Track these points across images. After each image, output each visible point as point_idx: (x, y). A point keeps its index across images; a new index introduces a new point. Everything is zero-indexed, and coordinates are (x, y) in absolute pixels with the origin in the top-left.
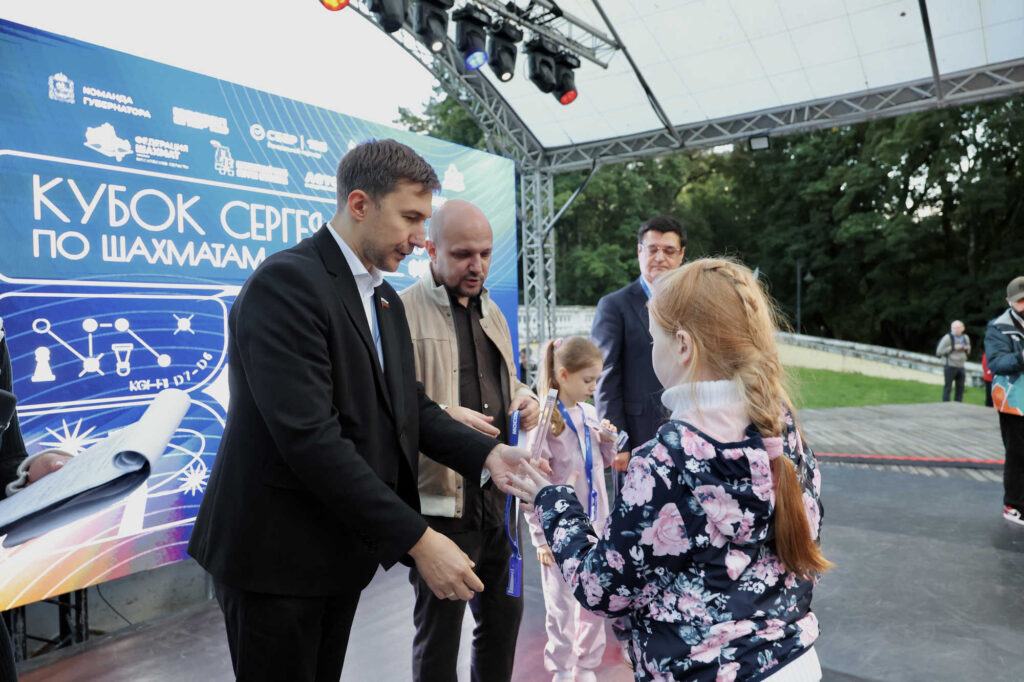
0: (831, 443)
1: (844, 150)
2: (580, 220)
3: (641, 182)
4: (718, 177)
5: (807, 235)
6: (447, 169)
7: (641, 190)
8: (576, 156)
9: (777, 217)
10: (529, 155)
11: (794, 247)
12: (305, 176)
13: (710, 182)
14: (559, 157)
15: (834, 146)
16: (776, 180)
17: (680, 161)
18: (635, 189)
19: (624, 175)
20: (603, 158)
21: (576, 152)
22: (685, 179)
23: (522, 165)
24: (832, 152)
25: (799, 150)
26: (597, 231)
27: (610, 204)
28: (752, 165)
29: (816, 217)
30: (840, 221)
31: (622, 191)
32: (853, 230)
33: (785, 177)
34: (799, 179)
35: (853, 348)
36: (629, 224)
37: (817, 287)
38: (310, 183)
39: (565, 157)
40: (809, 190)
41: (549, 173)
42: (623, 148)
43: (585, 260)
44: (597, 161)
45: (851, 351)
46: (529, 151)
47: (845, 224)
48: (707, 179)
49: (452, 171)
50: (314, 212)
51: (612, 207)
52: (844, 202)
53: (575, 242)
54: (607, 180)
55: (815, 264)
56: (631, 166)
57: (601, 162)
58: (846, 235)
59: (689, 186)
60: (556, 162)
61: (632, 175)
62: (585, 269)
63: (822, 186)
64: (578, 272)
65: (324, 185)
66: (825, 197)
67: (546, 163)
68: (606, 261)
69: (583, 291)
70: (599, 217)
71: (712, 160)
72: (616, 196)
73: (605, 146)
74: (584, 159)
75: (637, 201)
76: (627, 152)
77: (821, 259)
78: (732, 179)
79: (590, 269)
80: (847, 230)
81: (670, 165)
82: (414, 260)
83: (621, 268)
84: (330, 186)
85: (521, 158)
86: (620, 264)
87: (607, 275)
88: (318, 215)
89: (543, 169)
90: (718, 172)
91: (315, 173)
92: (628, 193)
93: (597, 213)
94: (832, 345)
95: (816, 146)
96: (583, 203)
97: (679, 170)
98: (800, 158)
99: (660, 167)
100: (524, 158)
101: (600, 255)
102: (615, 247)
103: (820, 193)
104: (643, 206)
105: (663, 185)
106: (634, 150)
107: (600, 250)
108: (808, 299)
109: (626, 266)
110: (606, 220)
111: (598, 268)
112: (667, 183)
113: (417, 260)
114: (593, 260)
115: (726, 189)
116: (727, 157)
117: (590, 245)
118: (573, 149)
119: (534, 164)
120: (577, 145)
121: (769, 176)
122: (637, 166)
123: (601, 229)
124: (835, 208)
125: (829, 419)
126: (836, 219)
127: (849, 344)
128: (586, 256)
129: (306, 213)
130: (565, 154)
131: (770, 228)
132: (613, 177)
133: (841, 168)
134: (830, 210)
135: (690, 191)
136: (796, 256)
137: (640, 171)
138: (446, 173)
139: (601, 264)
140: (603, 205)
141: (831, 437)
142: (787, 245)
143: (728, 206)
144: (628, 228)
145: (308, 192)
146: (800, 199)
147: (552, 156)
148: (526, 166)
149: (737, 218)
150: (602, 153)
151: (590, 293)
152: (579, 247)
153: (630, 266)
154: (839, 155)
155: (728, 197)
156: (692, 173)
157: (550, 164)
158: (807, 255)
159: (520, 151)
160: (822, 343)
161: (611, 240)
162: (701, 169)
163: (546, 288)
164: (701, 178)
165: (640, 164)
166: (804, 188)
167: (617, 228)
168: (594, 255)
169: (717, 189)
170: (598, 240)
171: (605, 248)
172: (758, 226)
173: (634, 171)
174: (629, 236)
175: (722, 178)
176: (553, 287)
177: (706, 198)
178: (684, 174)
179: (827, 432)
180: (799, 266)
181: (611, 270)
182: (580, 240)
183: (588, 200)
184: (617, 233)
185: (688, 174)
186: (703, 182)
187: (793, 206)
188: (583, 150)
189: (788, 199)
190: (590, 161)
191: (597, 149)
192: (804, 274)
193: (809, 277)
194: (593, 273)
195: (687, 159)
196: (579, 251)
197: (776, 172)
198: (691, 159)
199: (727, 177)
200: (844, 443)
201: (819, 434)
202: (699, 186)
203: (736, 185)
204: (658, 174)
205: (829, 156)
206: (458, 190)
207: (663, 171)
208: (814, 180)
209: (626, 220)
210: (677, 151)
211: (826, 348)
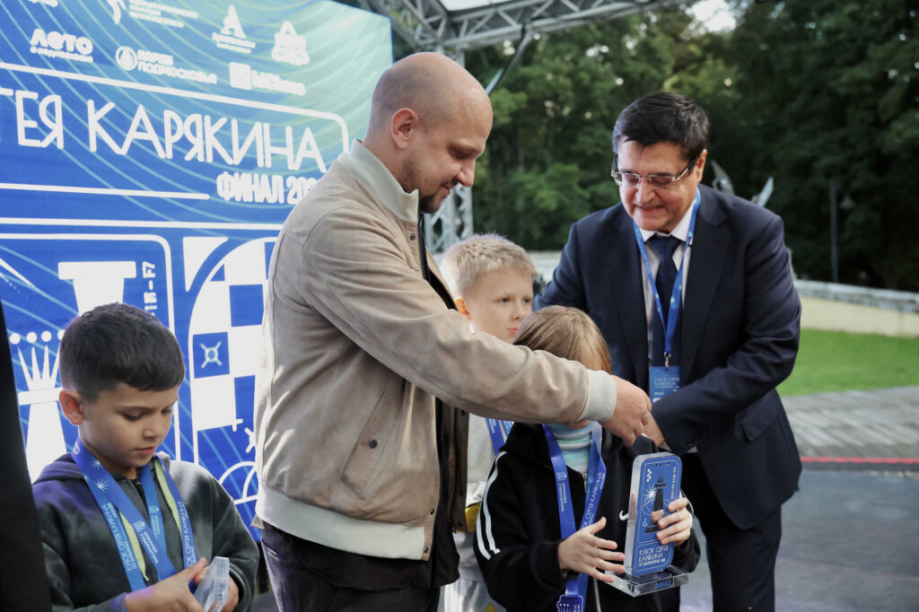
0: (889, 442)
1: (891, 21)
2: (521, 131)
3: (606, 73)
4: (715, 65)
5: (844, 143)
6: (278, 30)
7: (607, 86)
8: (497, 21)
9: (799, 119)
10: (426, 22)
11: (825, 161)
12: (30, 37)
13: (704, 73)
14: (472, 23)
15: (876, 14)
16: (798, 67)
17: (661, 42)
18: (598, 85)
19: (582, 63)
20: (537, 23)
21: (497, 16)
22: (668, 69)
23: (417, 37)
24: (875, 24)
25: (829, 22)
26: (546, 145)
27: (562, 105)
28: (763, 47)
29: (856, 115)
30: (889, 122)
31: (579, 87)
32: (910, 133)
33: (810, 61)
34: (829, 64)
35: (913, 302)
36: (591, 134)
37: (858, 217)
38: (39, 46)
39: (480, 24)
40: (844, 79)
41: (458, 48)
42: (565, 6)
43: (529, 187)
44: (528, 27)
45: (910, 307)
46: (427, 16)
47: (898, 126)
48: (700, 67)
49: (288, 33)
50: (49, 94)
51: (566, 111)
52: (894, 95)
53: (514, 164)
54: (556, 72)
55: (856, 185)
56: (591, 52)
57: (535, 29)
58: (898, 141)
59: (675, 79)
60: (468, 30)
61: (593, 66)
62: (530, 199)
63: (862, 72)
64: (520, 204)
65: (64, 49)
66: (868, 88)
67: (453, 33)
68: (560, 189)
69: (528, 232)
70: (548, 125)
71: (707, 41)
72: (570, 94)
73: (539, 5)
74: (507, 24)
75: (602, 102)
76: (571, 11)
77: (863, 177)
78: (734, 69)
79: (536, 199)
80: (899, 134)
81: (646, 50)
82: (226, 173)
83: (581, 197)
84: (76, 51)
85: (415, 28)
86: (579, 190)
87: (561, 208)
88: (56, 99)
89: (448, 43)
90: (715, 58)
91: (47, 32)
92: (587, 90)
93: (545, 121)
94: (883, 299)
95: (853, 16)
96: (524, 106)
97: (659, 55)
98: (830, 33)
99: (633, 53)
100: (420, 28)
101: (551, 179)
102: (572, 168)
103: (861, 82)
104: (609, 108)
105: (637, 77)
106: (583, 8)
107: (550, 172)
108: (848, 234)
109: (587, 194)
110: (559, 130)
111: (548, 197)
112: (643, 75)
113: (232, 173)
114: (540, 187)
115: (728, 82)
116: (728, 37)
117: (536, 168)
118: (490, 12)
119: (434, 36)
120: (498, 5)
121: (787, 62)
122: (601, 53)
123: (551, 142)
124: (882, 103)
125: (886, 406)
126: (884, 118)
127: (907, 296)
128: (530, 182)
129: (34, 96)
130: (480, 19)
131: (791, 136)
132: (566, 68)
133: (889, 46)
134: (874, 107)
135: (677, 86)
136: (828, 174)
137: (606, 58)
138: (277, 35)
139: (553, 193)
140: (554, 109)
141: (886, 431)
142: (815, 159)
143: (730, 107)
144: (589, 140)
145: (36, 60)
146: (831, 93)
147: (461, 23)
148: (422, 38)
149: (743, 123)
150: (535, 15)
151: (537, 234)
152: (521, 169)
153: (594, 194)
154: (885, 28)
155: (729, 94)
156: (678, 60)
157: (457, 34)
158: (844, 171)
159: (413, 16)
160: (869, 296)
161: (566, 157)
162: (691, 54)
163: (458, 222)
164: (694, 66)
165: (605, 49)
166: (837, 77)
167: (573, 140)
168: (542, 179)
169: (713, 82)
170: (548, 157)
171: (555, 169)
172: (773, 133)
173: (595, 59)
174: (590, 151)
175: (720, 66)
176: (468, 219)
177: (700, 95)
178: (666, 63)
179: (883, 425)
180: (833, 187)
181: (566, 201)
182: (521, 158)
183: (531, 102)
184: (574, 148)
185: (672, 62)
186: (695, 73)
187: (823, 103)
188: (509, 13)
189: (816, 92)
190: (516, 27)
191: (528, 10)
192: (840, 199)
193: (847, 203)
194: (543, 205)
195: (670, 40)
196: (520, 175)
197: (798, 54)
198: (677, 40)
199: (728, 64)
200: (908, 441)
201: (871, 428)
202: (687, 78)
203: (741, 76)
204: (630, 62)
205: (872, 31)
206: (299, 63)
207: (634, 58)
208: (851, 64)
209: (586, 129)
210: (646, 8)
211: (874, 303)
